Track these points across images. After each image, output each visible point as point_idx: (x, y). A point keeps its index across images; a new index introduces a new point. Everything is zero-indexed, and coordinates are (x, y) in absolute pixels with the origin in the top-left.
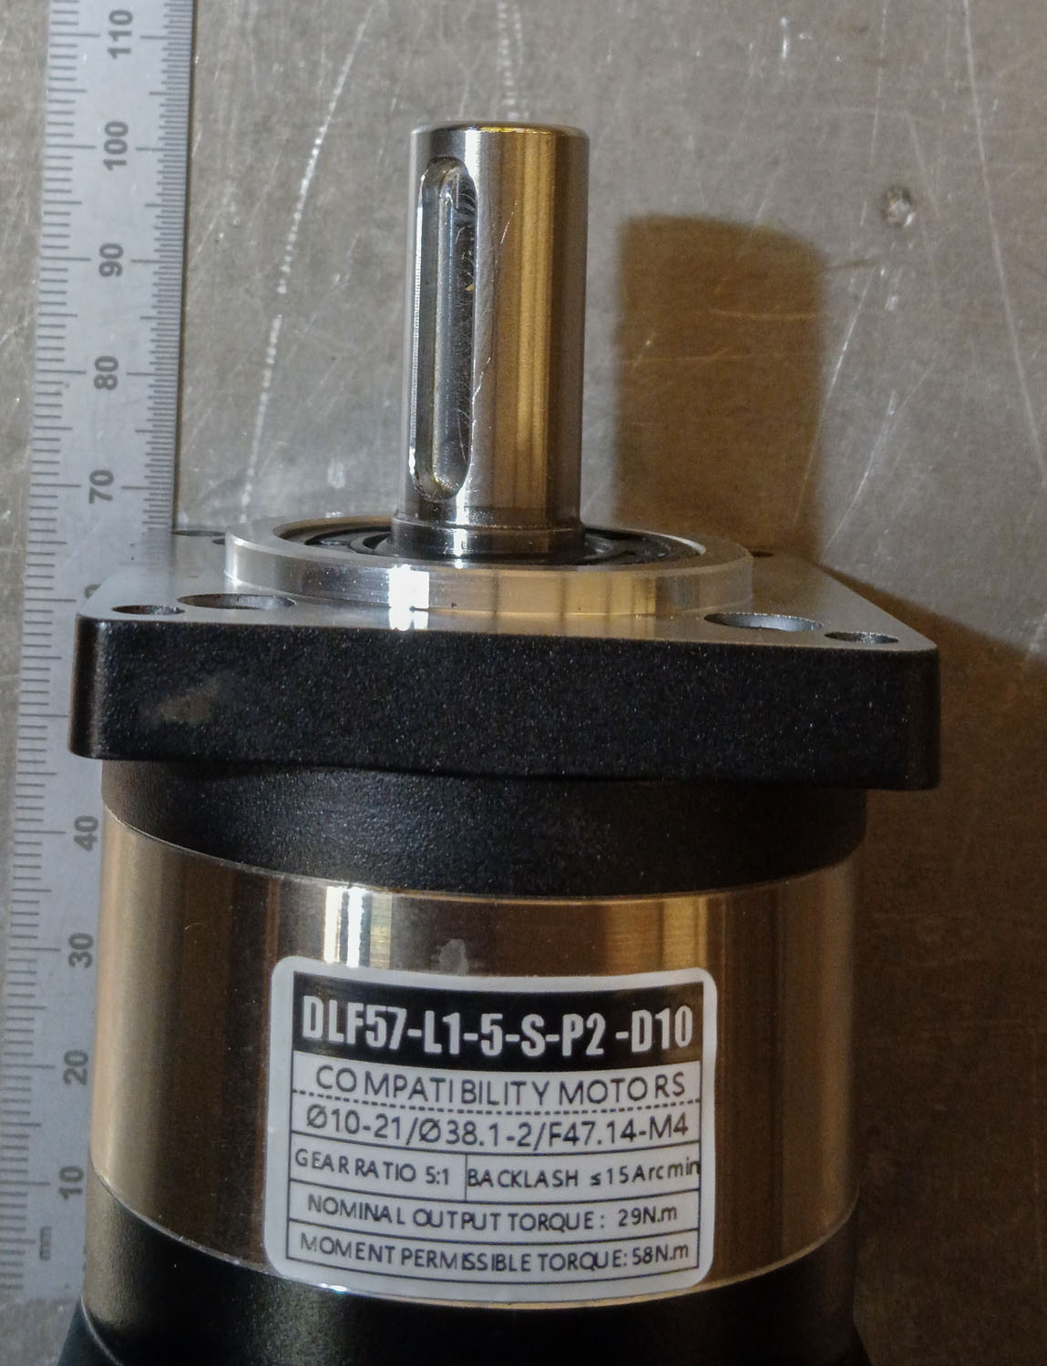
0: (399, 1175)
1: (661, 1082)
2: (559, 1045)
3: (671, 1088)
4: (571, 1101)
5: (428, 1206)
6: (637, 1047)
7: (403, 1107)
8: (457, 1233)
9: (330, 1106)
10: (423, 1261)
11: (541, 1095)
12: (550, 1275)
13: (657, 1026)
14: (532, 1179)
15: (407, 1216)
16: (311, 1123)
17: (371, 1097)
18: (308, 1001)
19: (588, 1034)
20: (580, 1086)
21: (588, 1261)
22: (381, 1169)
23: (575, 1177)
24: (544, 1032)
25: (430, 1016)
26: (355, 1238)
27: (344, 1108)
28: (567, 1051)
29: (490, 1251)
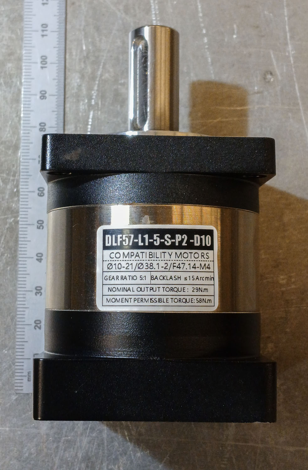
0: (133, 278)
1: (203, 254)
2: (175, 242)
3: (205, 256)
4: (178, 257)
5: (140, 286)
6: (196, 244)
7: (133, 260)
8: (149, 293)
9: (113, 263)
10: (140, 301)
11: (170, 255)
12: (174, 304)
13: (201, 239)
14: (168, 278)
15: (135, 289)
16: (108, 268)
17: (125, 259)
18: (107, 236)
19: (183, 240)
20: (181, 253)
21: (184, 301)
22: (128, 278)
23: (180, 278)
24: (170, 239)
25: (140, 236)
26: (121, 297)
27: (117, 263)
28: (177, 244)
29: (158, 297)
